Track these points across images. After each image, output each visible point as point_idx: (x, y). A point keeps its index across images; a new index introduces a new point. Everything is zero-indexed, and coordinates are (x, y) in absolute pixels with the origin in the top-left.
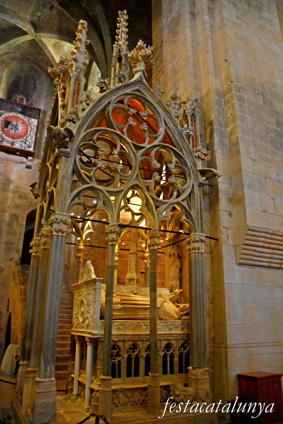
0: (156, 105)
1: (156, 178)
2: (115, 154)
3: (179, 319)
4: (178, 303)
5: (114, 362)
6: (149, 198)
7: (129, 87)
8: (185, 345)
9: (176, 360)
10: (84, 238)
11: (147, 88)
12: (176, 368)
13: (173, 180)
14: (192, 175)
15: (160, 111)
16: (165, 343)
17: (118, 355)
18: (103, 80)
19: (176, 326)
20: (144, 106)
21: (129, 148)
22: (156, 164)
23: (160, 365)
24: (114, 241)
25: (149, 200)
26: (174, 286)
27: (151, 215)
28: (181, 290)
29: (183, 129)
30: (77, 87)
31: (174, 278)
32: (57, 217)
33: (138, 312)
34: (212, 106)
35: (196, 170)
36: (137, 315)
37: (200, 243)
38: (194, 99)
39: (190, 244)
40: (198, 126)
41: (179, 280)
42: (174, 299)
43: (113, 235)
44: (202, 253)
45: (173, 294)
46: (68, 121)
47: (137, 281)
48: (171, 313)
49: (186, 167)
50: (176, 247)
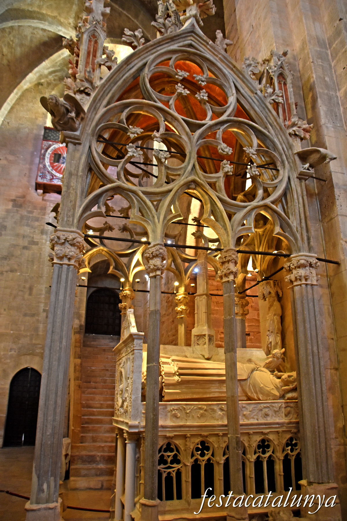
0: (219, 64)
1: (226, 170)
2: (156, 137)
3: (282, 397)
4: (280, 371)
5: (169, 473)
6: (215, 200)
7: (176, 42)
8: (293, 443)
9: (279, 468)
10: (131, 279)
11: (203, 40)
12: (280, 481)
13: (255, 171)
14: (286, 163)
15: (227, 72)
16: (259, 438)
17: (176, 460)
18: (132, 33)
19: (276, 409)
20: (201, 68)
21: (180, 128)
22: (225, 149)
23: (250, 477)
24: (158, 269)
25: (216, 204)
26: (273, 344)
27: (221, 227)
28: (284, 349)
29: (266, 95)
30: (92, 46)
31: (272, 332)
32: (58, 235)
33: (209, 388)
34: (311, 61)
35: (293, 154)
36: (206, 393)
37: (307, 268)
38: (281, 53)
39: (291, 272)
40: (290, 90)
41: (279, 335)
42: (272, 365)
43: (156, 260)
44: (312, 285)
45: (270, 357)
46: (78, 94)
47: (210, 338)
48: (268, 389)
49: (276, 152)
50: (272, 282)
